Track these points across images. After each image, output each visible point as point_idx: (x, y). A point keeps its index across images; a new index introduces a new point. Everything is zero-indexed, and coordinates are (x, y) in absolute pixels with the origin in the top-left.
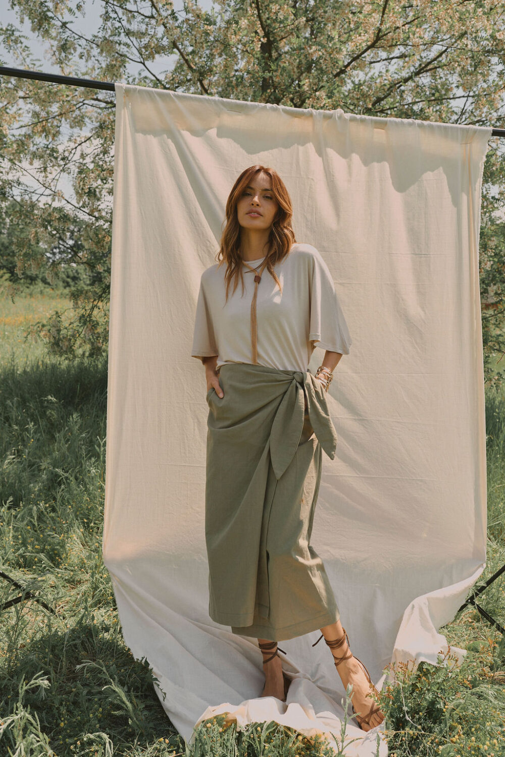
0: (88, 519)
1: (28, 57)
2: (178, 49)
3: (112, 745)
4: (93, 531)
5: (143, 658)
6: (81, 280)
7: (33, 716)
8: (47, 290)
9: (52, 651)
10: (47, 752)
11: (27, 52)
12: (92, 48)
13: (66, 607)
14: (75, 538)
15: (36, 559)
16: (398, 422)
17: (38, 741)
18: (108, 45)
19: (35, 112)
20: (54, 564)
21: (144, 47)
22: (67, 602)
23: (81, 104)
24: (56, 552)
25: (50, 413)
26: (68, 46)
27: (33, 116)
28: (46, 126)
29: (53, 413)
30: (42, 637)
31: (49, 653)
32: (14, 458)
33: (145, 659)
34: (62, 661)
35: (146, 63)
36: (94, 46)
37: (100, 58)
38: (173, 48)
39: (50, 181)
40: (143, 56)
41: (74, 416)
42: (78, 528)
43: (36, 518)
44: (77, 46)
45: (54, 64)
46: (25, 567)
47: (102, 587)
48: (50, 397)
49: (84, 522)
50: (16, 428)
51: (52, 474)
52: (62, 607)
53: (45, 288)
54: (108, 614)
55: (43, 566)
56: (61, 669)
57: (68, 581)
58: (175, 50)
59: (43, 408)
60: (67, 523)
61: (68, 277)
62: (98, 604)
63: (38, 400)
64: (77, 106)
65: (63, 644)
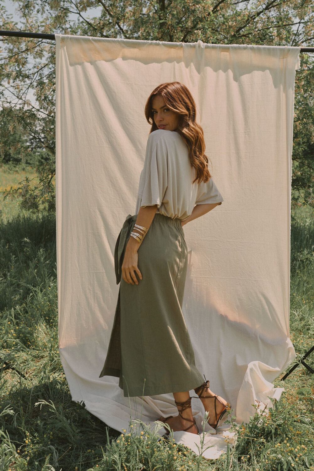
0: (48, 317)
1: (4, 13)
2: (102, 3)
3: (58, 453)
4: (52, 325)
5: (82, 401)
6: (51, 160)
7: (5, 433)
8: (28, 168)
9: (23, 400)
10: (15, 455)
11: (4, 10)
12: (45, 6)
13: (33, 373)
14: (40, 329)
15: (14, 343)
16: (241, 242)
17: (9, 449)
18: (56, 3)
19: (10, 49)
20: (26, 346)
21: (79, 3)
22: (34, 370)
23: (40, 43)
24: (27, 338)
25: (26, 250)
26: (29, 5)
27: (9, 52)
28: (18, 58)
29: (28, 249)
30: (16, 391)
31: (20, 400)
32: (2, 280)
33: (82, 402)
34: (29, 406)
35: (81, 13)
36: (47, 4)
37: (51, 12)
38: (99, 3)
39: (22, 94)
40: (79, 9)
41: (41, 250)
42: (43, 323)
43: (13, 316)
44: (36, 5)
45: (21, 17)
46: (7, 348)
47: (55, 359)
48: (26, 239)
49: (45, 319)
50: (4, 260)
51: (26, 289)
52: (31, 373)
53: (26, 166)
54: (60, 376)
55: (19, 347)
56: (28, 410)
57: (35, 357)
58: (100, 3)
59: (21, 246)
60: (35, 320)
61: (42, 158)
62: (54, 370)
63: (18, 241)
64: (38, 44)
65: (30, 395)
